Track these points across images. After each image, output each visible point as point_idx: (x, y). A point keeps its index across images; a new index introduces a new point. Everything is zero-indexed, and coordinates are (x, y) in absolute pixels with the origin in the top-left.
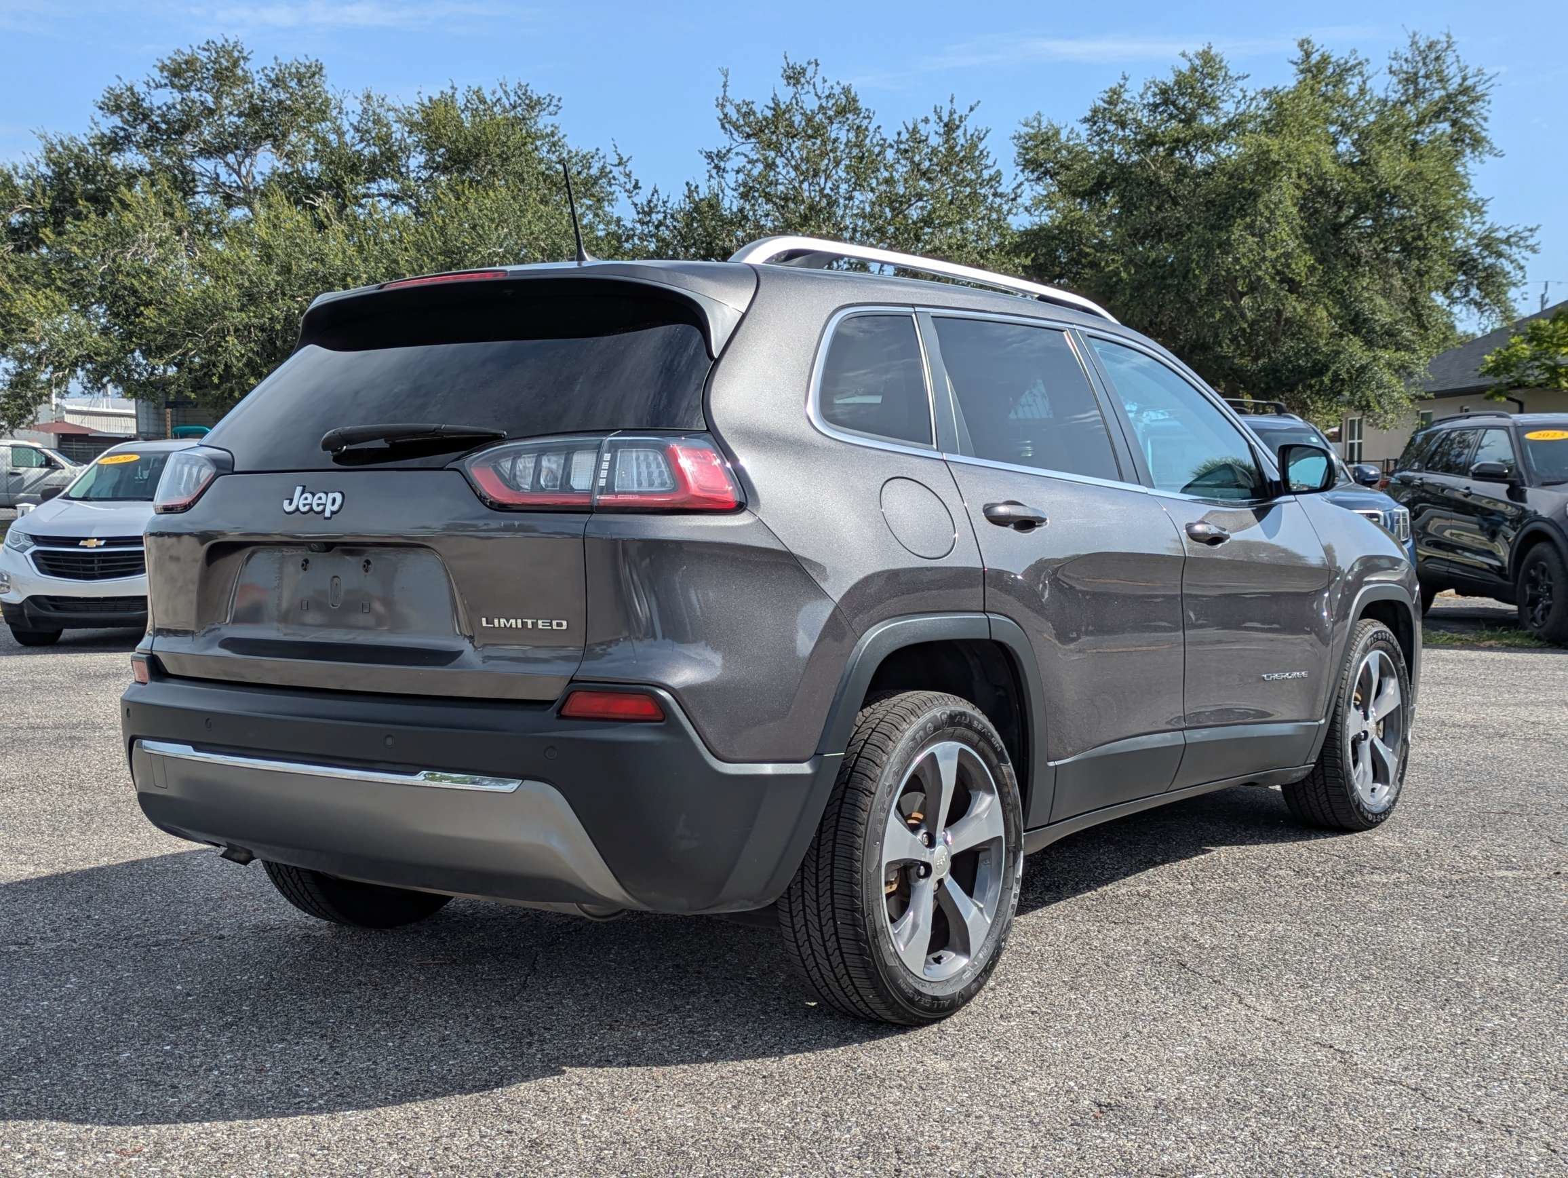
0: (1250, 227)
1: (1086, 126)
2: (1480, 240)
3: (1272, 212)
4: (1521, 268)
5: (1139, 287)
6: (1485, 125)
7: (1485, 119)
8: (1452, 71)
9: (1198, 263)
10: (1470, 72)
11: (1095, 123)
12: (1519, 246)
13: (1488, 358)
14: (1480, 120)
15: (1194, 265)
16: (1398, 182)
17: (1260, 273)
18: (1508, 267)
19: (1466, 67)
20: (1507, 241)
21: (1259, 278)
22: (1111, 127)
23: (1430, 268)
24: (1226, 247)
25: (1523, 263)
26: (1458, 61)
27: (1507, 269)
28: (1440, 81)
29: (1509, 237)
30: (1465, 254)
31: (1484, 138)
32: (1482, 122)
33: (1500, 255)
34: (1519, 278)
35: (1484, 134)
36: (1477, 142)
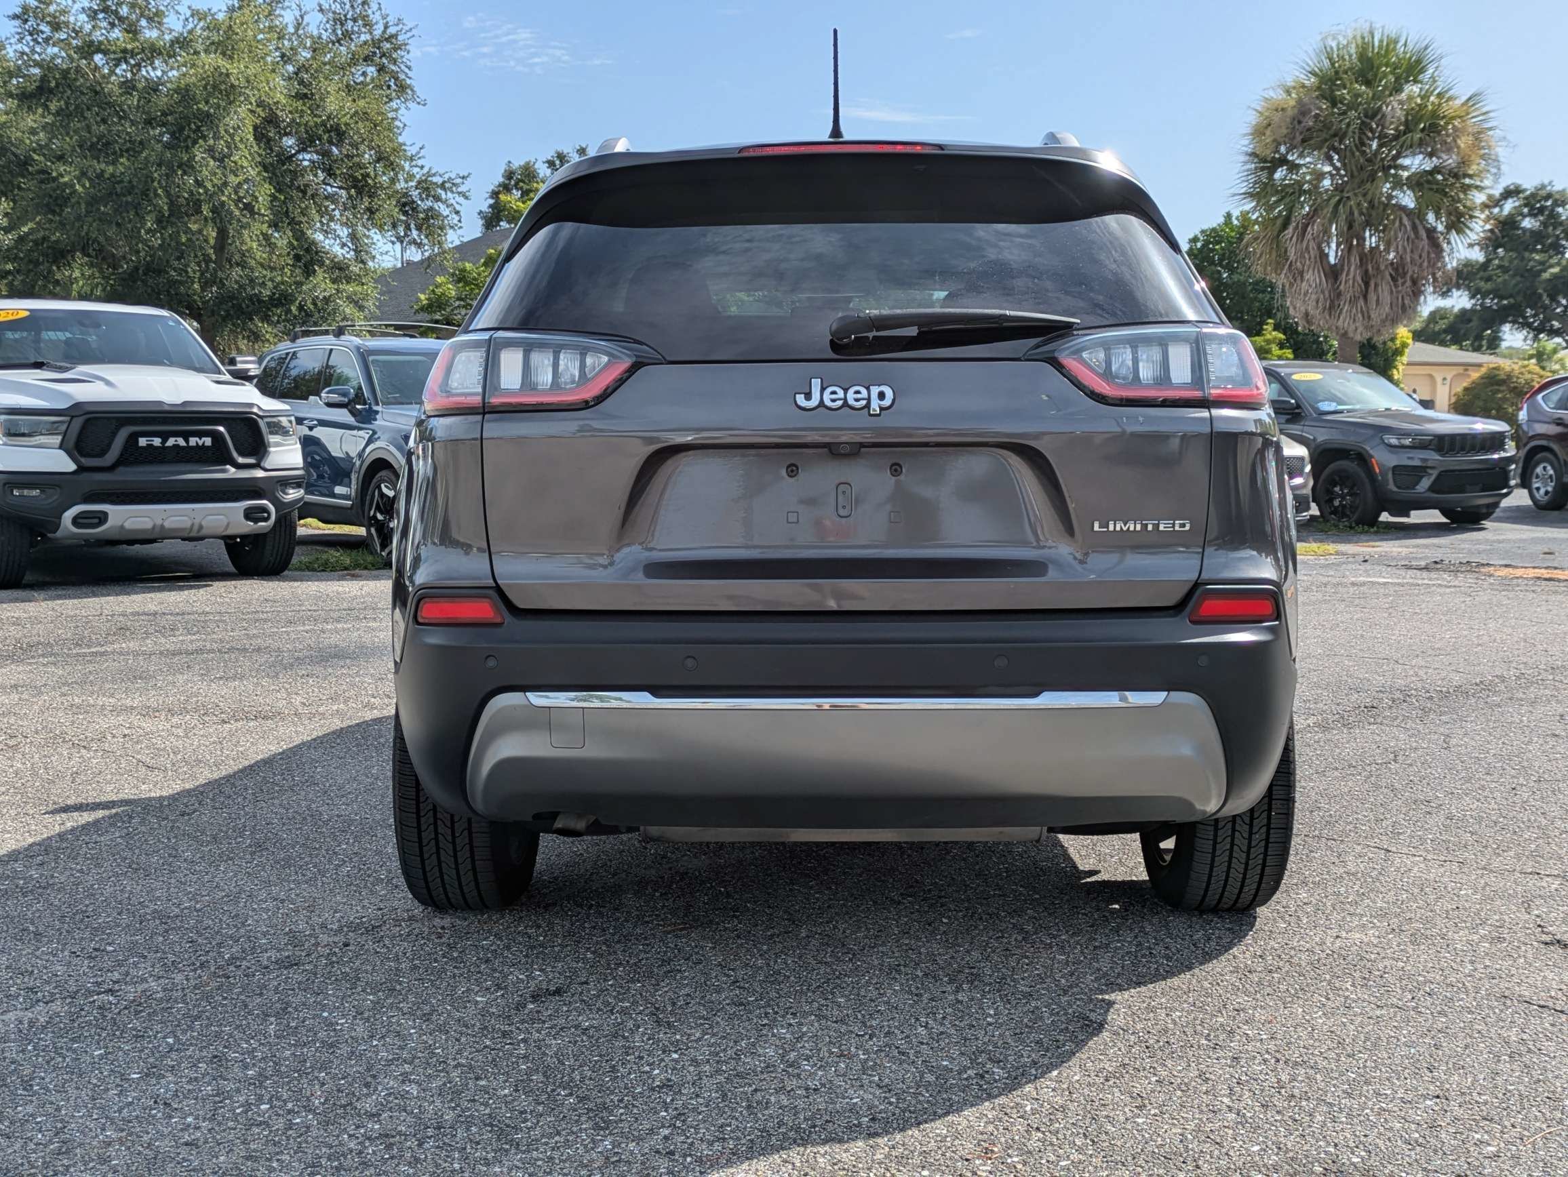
0: (211, 150)
1: (17, 23)
2: (419, 182)
3: (232, 136)
4: (457, 213)
5: (93, 202)
6: (410, 74)
7: (409, 68)
8: (376, 18)
9: (159, 182)
10: (391, 19)
11: (26, 21)
12: (452, 192)
13: (422, 297)
14: (403, 67)
15: (156, 184)
16: (346, 119)
17: (224, 198)
18: (445, 211)
19: (387, 15)
20: (443, 186)
21: (223, 204)
22: (44, 28)
23: (380, 206)
24: (188, 167)
25: (458, 208)
26: (380, 9)
27: (445, 214)
28: (365, 25)
29: (444, 182)
30: (406, 195)
31: (409, 86)
32: (406, 70)
33: (437, 199)
34: (455, 221)
35: (408, 81)
36: (402, 88)
